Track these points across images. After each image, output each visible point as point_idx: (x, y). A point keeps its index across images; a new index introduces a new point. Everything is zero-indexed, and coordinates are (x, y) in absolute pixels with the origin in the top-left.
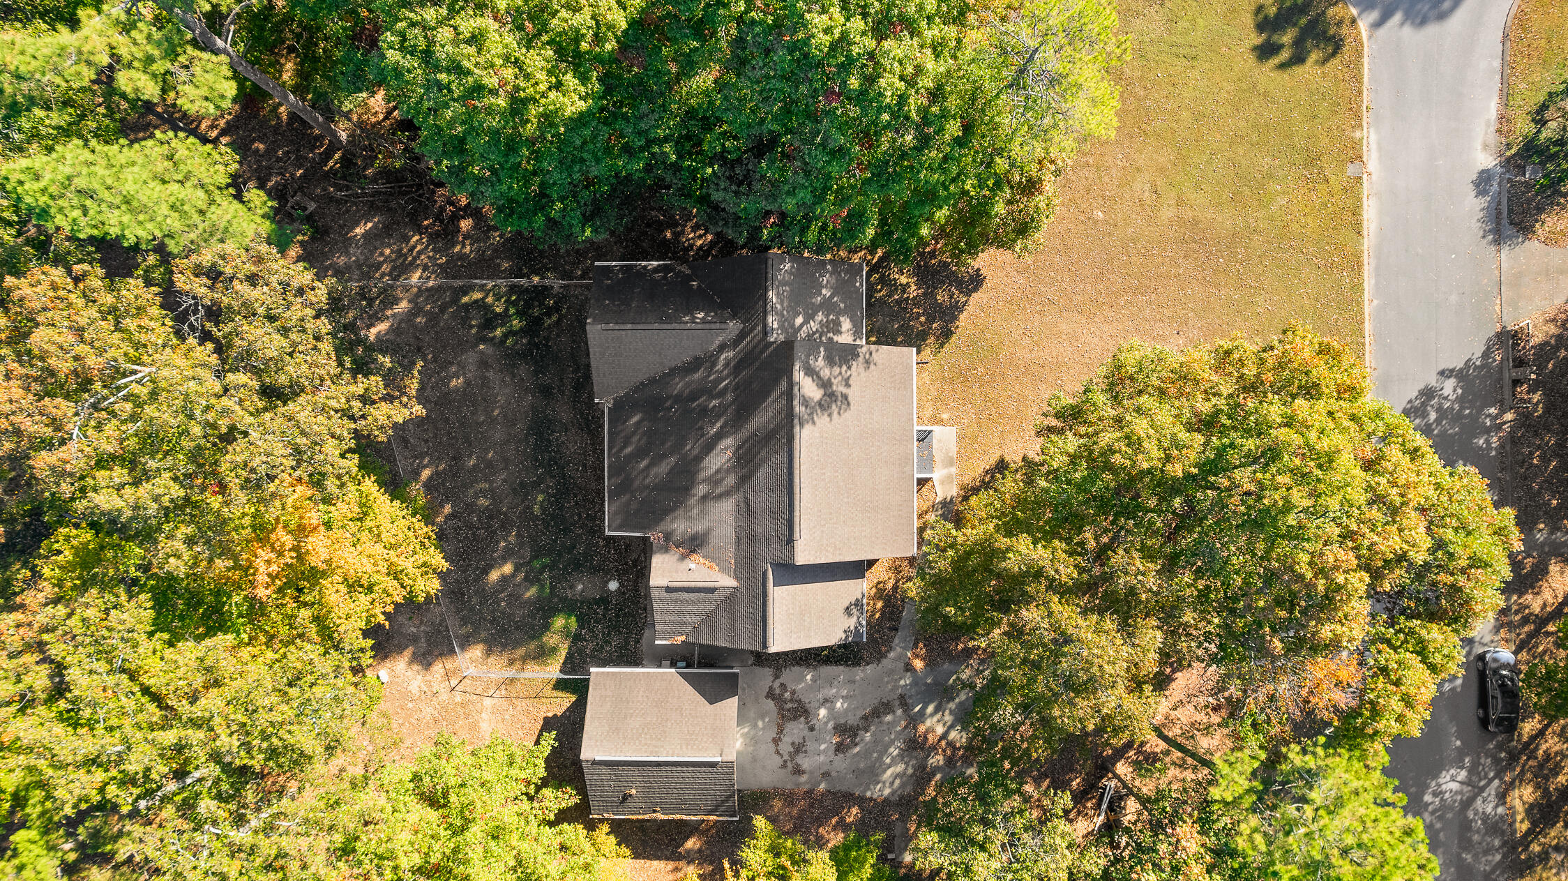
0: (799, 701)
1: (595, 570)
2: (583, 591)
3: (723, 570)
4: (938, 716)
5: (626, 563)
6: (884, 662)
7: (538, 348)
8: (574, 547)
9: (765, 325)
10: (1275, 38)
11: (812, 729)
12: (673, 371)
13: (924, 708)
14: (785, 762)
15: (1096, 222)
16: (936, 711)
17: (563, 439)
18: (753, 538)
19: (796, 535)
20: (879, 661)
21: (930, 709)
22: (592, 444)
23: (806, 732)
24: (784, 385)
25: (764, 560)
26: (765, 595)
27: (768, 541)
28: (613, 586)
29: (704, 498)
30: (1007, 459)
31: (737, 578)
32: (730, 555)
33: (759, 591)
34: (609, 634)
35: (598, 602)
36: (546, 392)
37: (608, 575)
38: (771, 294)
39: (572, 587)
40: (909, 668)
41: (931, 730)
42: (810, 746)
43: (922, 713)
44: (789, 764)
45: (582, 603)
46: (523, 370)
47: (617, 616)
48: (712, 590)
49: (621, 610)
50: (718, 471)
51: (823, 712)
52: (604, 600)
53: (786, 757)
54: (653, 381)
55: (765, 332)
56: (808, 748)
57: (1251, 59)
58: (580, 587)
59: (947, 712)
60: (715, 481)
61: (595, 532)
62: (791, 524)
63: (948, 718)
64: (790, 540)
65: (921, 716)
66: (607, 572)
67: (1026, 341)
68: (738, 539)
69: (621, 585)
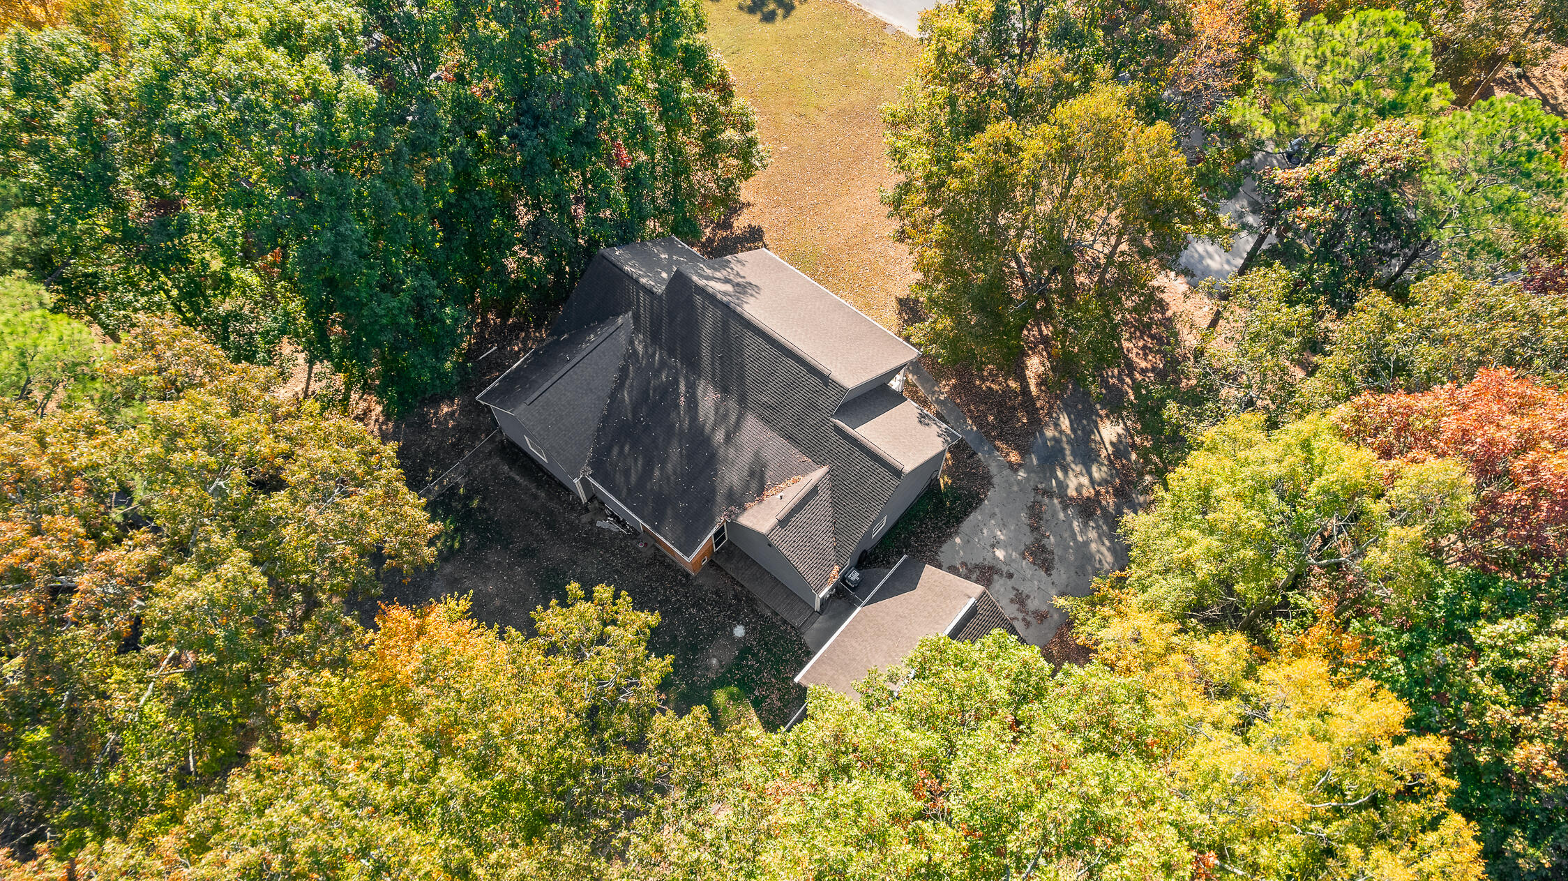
0: (977, 566)
1: (711, 637)
2: (720, 662)
3: (805, 472)
4: (1071, 474)
5: (731, 605)
6: (995, 480)
7: (489, 531)
8: (676, 637)
9: (643, 287)
10: (765, 10)
11: (1010, 576)
12: (613, 396)
13: (1056, 478)
14: (1024, 619)
15: (787, 152)
16: (1065, 472)
17: (579, 570)
18: (800, 421)
19: (826, 372)
20: (991, 484)
21: (1060, 474)
22: (607, 551)
23: (1010, 583)
24: (698, 299)
25: (825, 421)
26: (854, 441)
27: (813, 406)
28: (739, 631)
29: (728, 439)
30: (903, 294)
31: (822, 464)
32: (798, 456)
33: (848, 446)
34: (779, 671)
35: (742, 657)
36: (528, 553)
37: (726, 629)
38: (627, 268)
39: (708, 668)
40: (1014, 468)
41: (1079, 488)
42: (1025, 588)
43: (1059, 482)
44: (1029, 619)
45: (730, 671)
46: (492, 557)
47: (769, 651)
48: (814, 491)
49: (766, 644)
50: (717, 410)
51: (1000, 554)
52: (745, 651)
53: (1020, 616)
54: (605, 419)
55: (649, 292)
56: (1026, 592)
57: (768, 27)
58: (714, 661)
59: (1073, 466)
60: (722, 418)
61: (679, 609)
62: (813, 370)
63: (1078, 468)
64: (825, 379)
65: (1063, 487)
66: (723, 628)
67: (829, 234)
68: (790, 438)
69: (746, 625)
